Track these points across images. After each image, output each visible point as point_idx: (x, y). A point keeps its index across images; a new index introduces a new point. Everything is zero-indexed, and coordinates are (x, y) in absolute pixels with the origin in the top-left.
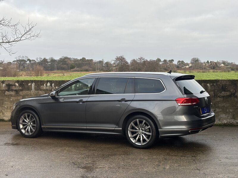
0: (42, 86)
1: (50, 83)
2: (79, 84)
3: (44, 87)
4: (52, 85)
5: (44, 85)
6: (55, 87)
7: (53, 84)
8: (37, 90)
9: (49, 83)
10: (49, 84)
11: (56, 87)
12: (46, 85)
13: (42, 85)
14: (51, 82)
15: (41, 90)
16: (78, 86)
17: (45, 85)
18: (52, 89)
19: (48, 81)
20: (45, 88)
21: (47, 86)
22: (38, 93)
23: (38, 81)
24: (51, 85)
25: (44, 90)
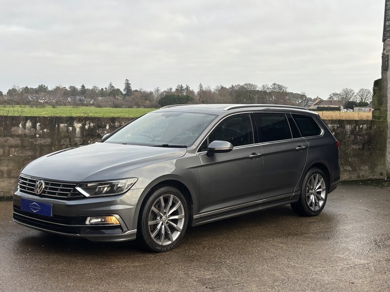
0: (13, 129)
1: (31, 121)
2: (89, 124)
3: (19, 129)
4: (36, 125)
5: (18, 126)
6: (42, 129)
7: (38, 124)
8: (4, 137)
9: (29, 121)
10: (29, 124)
11: (45, 130)
12: (24, 126)
13: (13, 125)
14: (34, 120)
15: (12, 136)
16: (87, 127)
17: (20, 125)
18: (35, 134)
19: (26, 119)
20: (20, 132)
21: (25, 128)
22: (6, 141)
23: (7, 117)
24: (34, 126)
25: (19, 136)
